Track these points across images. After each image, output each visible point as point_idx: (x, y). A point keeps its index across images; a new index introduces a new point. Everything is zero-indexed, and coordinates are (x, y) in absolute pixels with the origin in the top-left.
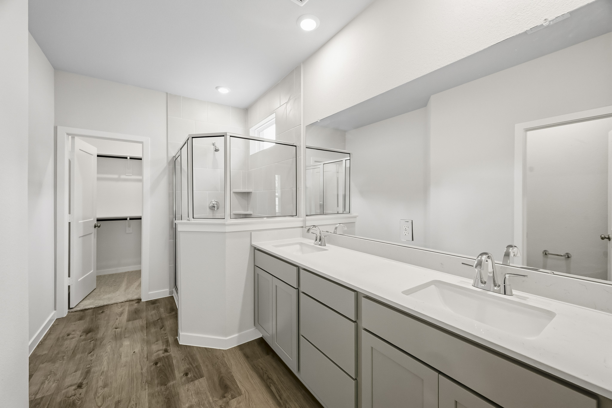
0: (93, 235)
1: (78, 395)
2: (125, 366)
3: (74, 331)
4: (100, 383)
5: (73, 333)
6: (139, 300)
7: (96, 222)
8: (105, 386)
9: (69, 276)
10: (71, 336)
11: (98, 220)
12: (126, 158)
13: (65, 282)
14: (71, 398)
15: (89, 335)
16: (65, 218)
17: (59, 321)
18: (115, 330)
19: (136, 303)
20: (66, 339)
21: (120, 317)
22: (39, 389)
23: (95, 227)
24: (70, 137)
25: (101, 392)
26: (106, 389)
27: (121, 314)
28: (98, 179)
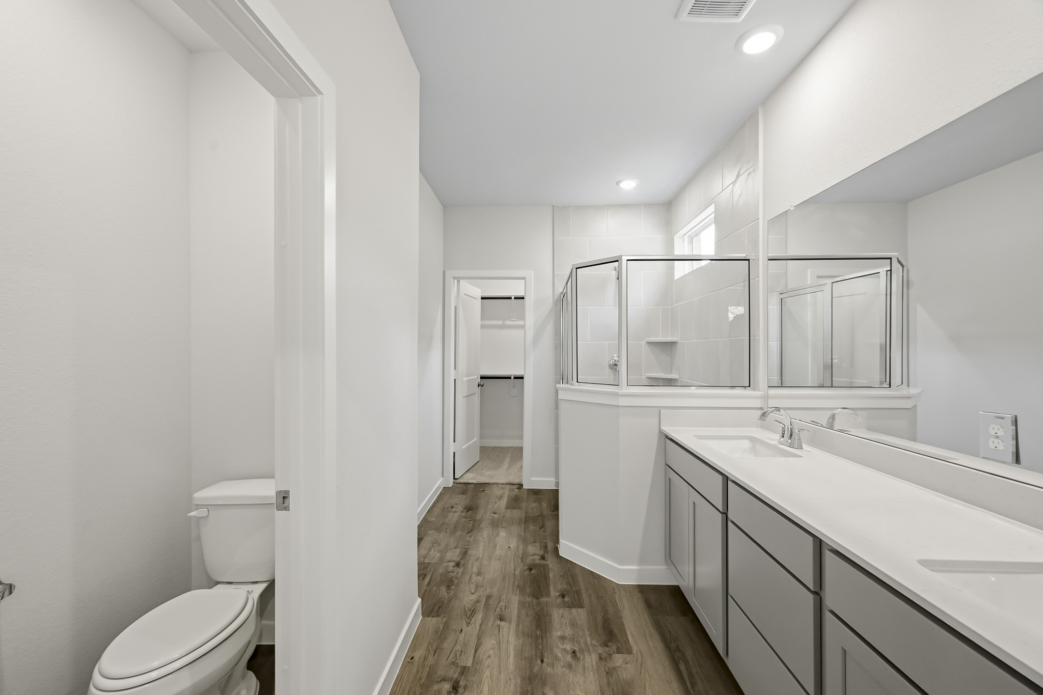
0: (476, 395)
1: (455, 573)
2: (499, 559)
3: (457, 504)
4: (475, 570)
5: (456, 506)
6: (520, 486)
7: (479, 380)
8: (479, 574)
9: (454, 442)
10: (454, 509)
11: (482, 378)
12: (511, 298)
13: (451, 447)
14: (450, 574)
15: (470, 512)
16: (451, 375)
17: (445, 489)
18: (493, 515)
19: (517, 488)
20: (450, 511)
21: (499, 501)
22: (427, 554)
23: (479, 385)
24: (456, 281)
25: (475, 578)
26: (479, 577)
27: (501, 498)
28: (483, 327)
